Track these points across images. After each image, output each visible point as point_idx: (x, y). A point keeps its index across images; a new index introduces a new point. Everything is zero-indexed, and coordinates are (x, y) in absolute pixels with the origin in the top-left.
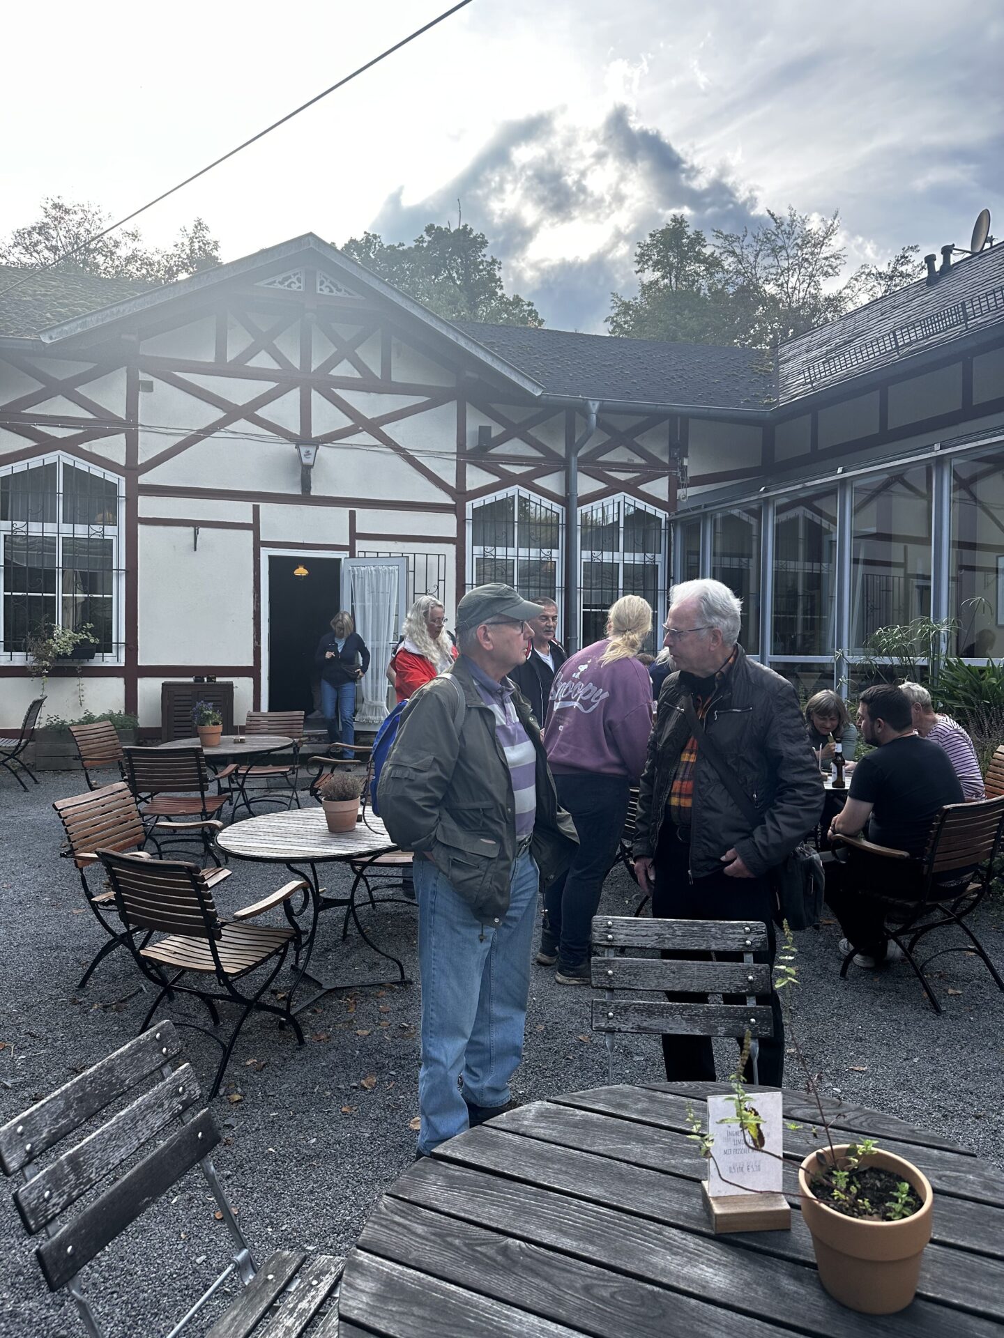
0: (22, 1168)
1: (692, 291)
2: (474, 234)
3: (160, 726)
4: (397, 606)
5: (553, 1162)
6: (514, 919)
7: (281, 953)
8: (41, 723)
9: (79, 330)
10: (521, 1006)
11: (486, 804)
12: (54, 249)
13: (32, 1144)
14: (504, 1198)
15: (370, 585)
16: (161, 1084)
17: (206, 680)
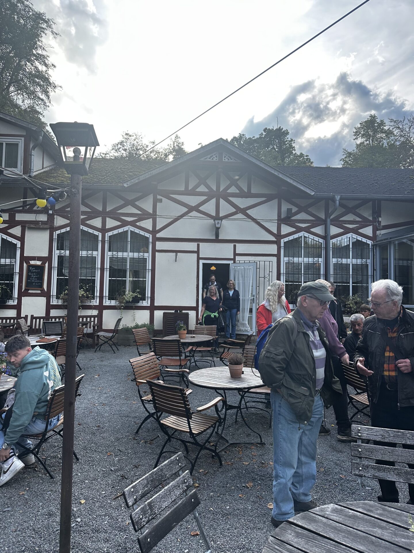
0: (133, 505)
1: (380, 145)
2: (284, 130)
3: (162, 329)
4: (252, 282)
5: (341, 532)
6: (312, 422)
7: (213, 426)
8: (121, 327)
9: (137, 181)
10: (313, 458)
11: (304, 373)
12: (125, 150)
13: (136, 496)
14: (321, 545)
15: (242, 274)
16: (179, 478)
17: (179, 311)
